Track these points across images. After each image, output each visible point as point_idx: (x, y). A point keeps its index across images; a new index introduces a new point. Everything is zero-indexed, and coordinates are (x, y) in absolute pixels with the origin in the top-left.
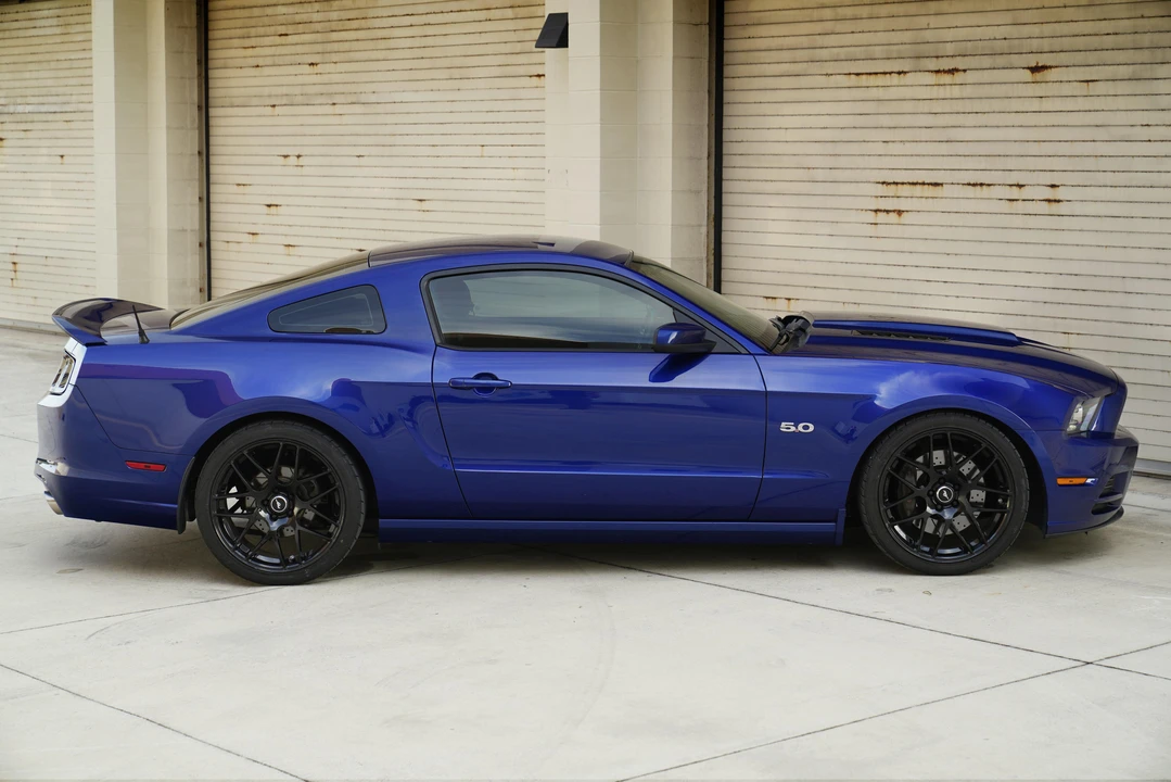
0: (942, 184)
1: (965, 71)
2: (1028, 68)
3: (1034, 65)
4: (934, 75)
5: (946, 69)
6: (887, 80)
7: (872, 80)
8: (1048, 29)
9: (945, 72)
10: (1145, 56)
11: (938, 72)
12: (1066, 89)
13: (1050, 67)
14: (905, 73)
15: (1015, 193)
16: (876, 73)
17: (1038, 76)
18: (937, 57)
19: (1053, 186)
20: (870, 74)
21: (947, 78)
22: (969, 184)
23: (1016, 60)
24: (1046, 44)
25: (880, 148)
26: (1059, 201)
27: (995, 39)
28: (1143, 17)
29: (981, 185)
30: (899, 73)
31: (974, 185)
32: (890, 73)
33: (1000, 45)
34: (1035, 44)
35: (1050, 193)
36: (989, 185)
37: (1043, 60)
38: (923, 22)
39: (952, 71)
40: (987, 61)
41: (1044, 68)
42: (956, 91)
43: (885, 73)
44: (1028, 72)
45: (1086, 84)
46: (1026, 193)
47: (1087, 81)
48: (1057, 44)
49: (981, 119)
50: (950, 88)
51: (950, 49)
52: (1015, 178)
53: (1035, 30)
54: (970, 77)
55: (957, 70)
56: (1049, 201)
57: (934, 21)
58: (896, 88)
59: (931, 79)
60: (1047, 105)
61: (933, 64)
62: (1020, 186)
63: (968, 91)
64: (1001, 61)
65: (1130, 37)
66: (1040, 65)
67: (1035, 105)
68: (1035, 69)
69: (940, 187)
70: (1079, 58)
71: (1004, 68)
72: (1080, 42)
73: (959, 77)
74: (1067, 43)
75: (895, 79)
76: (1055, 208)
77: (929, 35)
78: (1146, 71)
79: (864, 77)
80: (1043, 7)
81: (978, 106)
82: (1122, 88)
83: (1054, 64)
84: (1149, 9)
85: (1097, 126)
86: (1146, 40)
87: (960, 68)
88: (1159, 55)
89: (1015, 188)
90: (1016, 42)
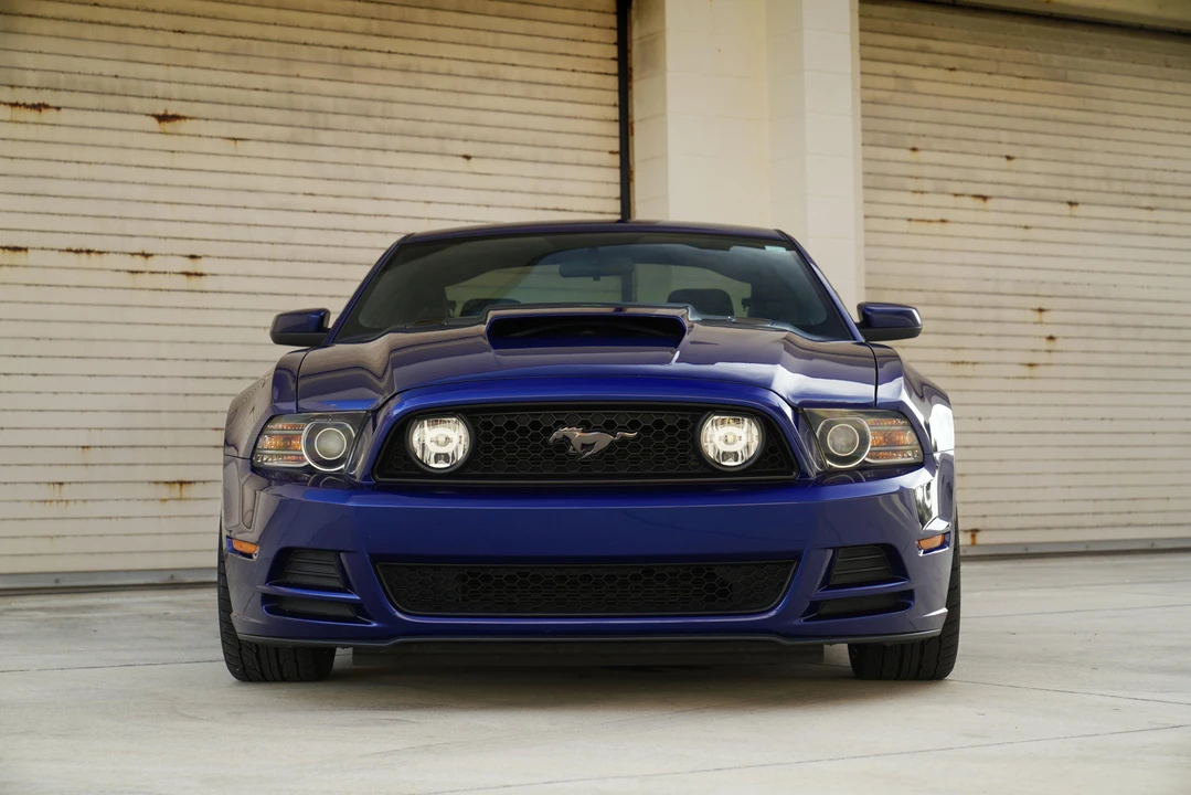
0: (26, 249)
1: (58, 108)
2: (153, 115)
3: (161, 112)
4: (9, 109)
5: (29, 102)
8: (175, 73)
9: (25, 106)
10: (304, 118)
11: (15, 105)
12: (207, 145)
13: (184, 118)
15: (139, 263)
17: (168, 126)
18: (12, 87)
19: (193, 257)
21: (32, 115)
22: (69, 250)
23: (135, 104)
24: (175, 90)
26: (201, 275)
27: (101, 75)
28: (298, 76)
29: (89, 252)
31: (78, 252)
33: (107, 83)
34: (160, 88)
35: (190, 266)
36: (100, 253)
37: (173, 108)
39: (39, 107)
40: (92, 101)
41: (175, 117)
42: (46, 133)
44: (154, 120)
45: (233, 142)
46: (151, 264)
47: (235, 139)
48: (190, 91)
49: (84, 171)
50: (30, 127)
51: (32, 78)
52: (137, 245)
53: (160, 72)
54: (64, 117)
55: (45, 106)
56: (188, 274)
59: (4, 113)
60: (179, 161)
61: (6, 95)
62: (146, 255)
63: (63, 134)
64: (113, 102)
65: (284, 97)
66: (170, 113)
67: (165, 160)
68: (163, 119)
69: (23, 253)
70: (223, 111)
71: (118, 112)
72: (223, 94)
73: (48, 115)
74: (203, 92)
76: (195, 282)
78: (307, 136)
80: (169, 47)
81: (77, 153)
82: (277, 150)
83: (189, 115)
84: (305, 70)
85: (248, 191)
86: (305, 101)
87: (51, 104)
88: (321, 120)
89: (138, 257)
90: (134, 83)
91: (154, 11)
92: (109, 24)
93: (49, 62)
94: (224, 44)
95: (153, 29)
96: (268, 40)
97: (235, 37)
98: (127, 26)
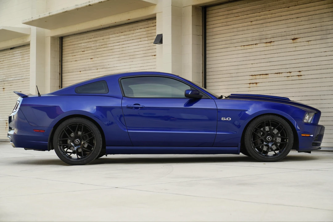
0: (268, 74)
1: (274, 42)
2: (292, 39)
3: (293, 38)
4: (265, 44)
6: (252, 46)
7: (248, 47)
8: (297, 28)
9: (268, 42)
10: (324, 32)
11: (266, 43)
12: (302, 44)
13: (298, 38)
14: (257, 44)
15: (289, 74)
16: (249, 45)
17: (295, 41)
18: (266, 39)
19: (300, 71)
20: (247, 45)
21: (269, 44)
23: (288, 37)
24: (296, 32)
25: (251, 66)
26: (301, 75)
27: (282, 32)
28: (323, 22)
29: (279, 73)
30: (256, 44)
31: (277, 73)
32: (253, 45)
33: (284, 34)
34: (293, 33)
35: (299, 74)
36: (281, 73)
37: (296, 36)
38: (262, 29)
39: (270, 42)
40: (280, 39)
41: (296, 39)
42: (272, 48)
43: (252, 45)
44: (292, 40)
45: (308, 42)
46: (292, 74)
47: (308, 41)
48: (299, 32)
49: (279, 55)
50: (270, 47)
51: (269, 36)
52: (289, 70)
53: (293, 28)
54: (276, 43)
55: (272, 42)
56: (298, 76)
57: (265, 29)
58: (255, 49)
59: (265, 45)
60: (297, 49)
61: (265, 41)
62: (290, 72)
63: (275, 47)
64: (284, 38)
65: (320, 28)
67: (294, 49)
68: (293, 39)
69: (268, 75)
70: (306, 35)
71: (285, 40)
73: (272, 44)
74: (302, 31)
75: (254, 46)
76: (300, 78)
77: (264, 33)
78: (325, 37)
79: (246, 46)
80: (295, 22)
81: (278, 51)
82: (318, 42)
83: (299, 37)
84: (325, 20)
85: (311, 53)
86: (324, 28)
87: (273, 41)
88: (328, 32)
89: (289, 73)
90: (288, 32)
91: (292, 14)
92: (284, 20)
93: (272, 32)
94: (307, 18)
95: (292, 18)
96: (317, 14)
97: (309, 16)
98: (287, 19)
